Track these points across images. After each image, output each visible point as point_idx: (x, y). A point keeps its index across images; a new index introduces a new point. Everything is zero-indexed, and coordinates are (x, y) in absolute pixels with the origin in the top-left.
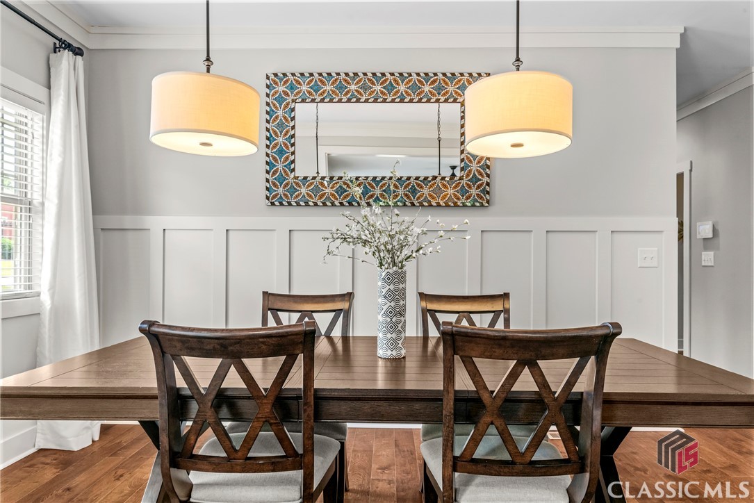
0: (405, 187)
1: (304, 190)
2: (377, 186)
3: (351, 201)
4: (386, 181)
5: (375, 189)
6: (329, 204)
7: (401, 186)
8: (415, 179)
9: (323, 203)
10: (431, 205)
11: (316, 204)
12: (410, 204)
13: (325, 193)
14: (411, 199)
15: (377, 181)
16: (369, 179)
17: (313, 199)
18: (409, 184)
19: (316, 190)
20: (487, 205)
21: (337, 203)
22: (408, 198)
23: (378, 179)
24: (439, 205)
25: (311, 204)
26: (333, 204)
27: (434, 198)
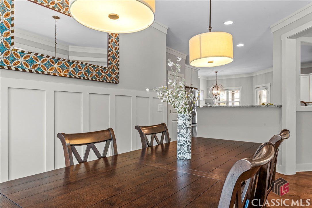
0: (85, 69)
1: (21, 60)
2: (70, 66)
3: (55, 72)
4: (75, 63)
5: (69, 67)
6: (40, 72)
7: (83, 68)
8: (89, 65)
9: (36, 71)
10: (96, 80)
11: (30, 71)
12: (87, 79)
13: (37, 65)
14: (87, 76)
15: (70, 63)
16: (66, 61)
17: (28, 67)
18: (86, 67)
19: (31, 61)
20: (118, 83)
21: (46, 72)
22: (86, 75)
23: (70, 62)
24: (99, 81)
25: (27, 70)
26: (43, 73)
27: (97, 77)
